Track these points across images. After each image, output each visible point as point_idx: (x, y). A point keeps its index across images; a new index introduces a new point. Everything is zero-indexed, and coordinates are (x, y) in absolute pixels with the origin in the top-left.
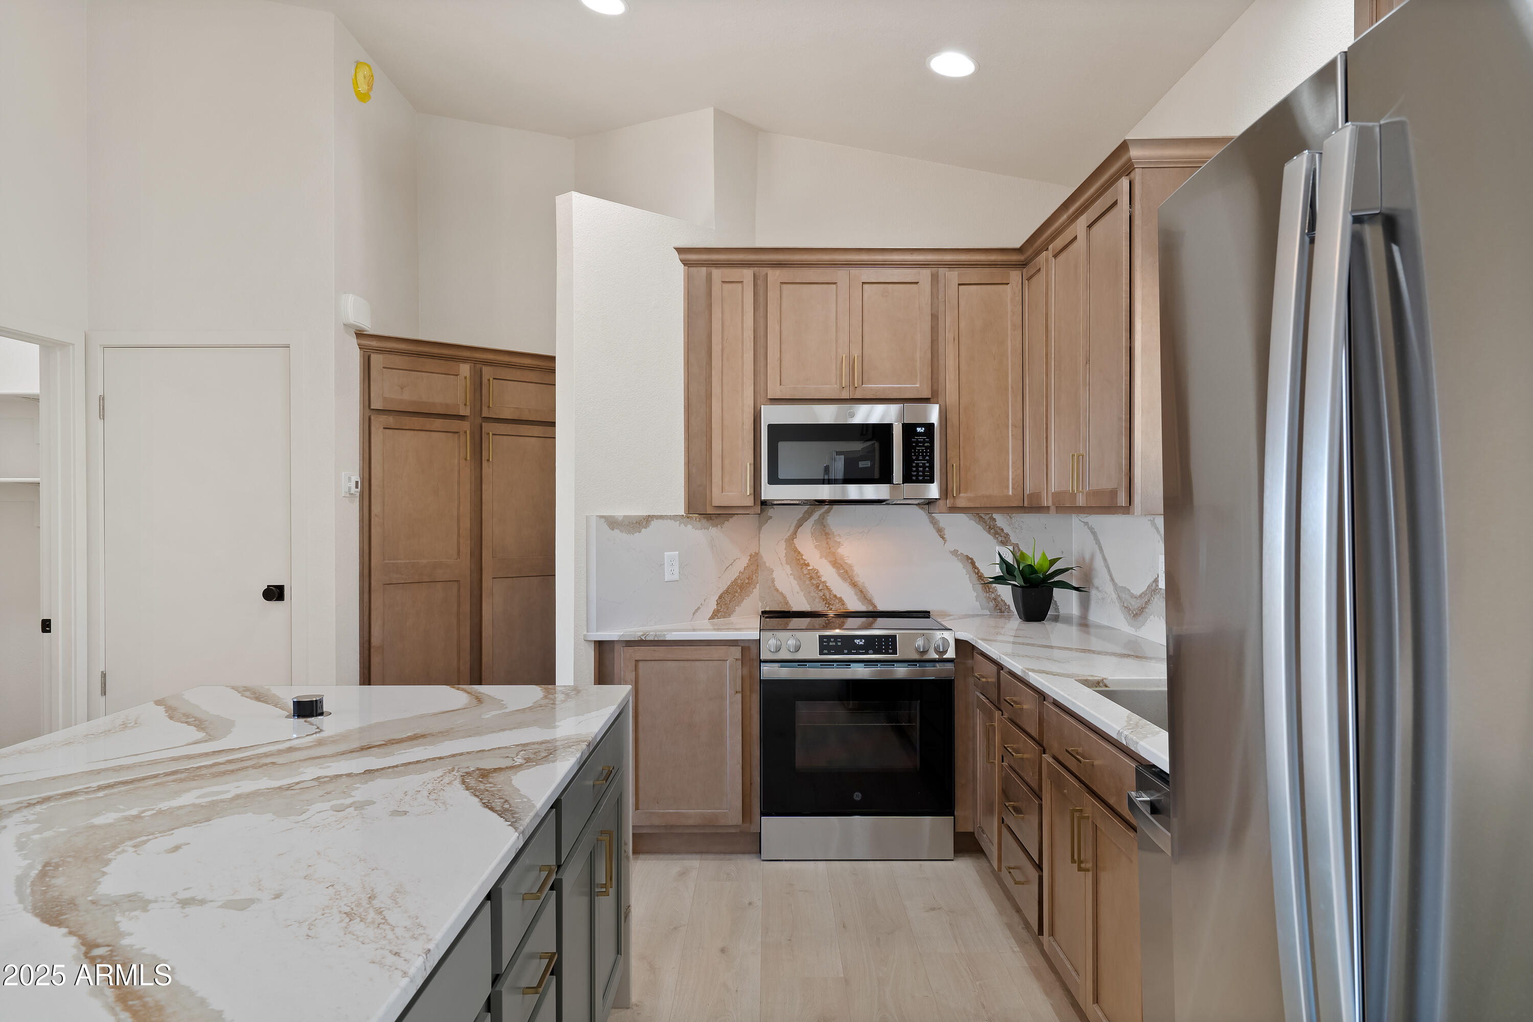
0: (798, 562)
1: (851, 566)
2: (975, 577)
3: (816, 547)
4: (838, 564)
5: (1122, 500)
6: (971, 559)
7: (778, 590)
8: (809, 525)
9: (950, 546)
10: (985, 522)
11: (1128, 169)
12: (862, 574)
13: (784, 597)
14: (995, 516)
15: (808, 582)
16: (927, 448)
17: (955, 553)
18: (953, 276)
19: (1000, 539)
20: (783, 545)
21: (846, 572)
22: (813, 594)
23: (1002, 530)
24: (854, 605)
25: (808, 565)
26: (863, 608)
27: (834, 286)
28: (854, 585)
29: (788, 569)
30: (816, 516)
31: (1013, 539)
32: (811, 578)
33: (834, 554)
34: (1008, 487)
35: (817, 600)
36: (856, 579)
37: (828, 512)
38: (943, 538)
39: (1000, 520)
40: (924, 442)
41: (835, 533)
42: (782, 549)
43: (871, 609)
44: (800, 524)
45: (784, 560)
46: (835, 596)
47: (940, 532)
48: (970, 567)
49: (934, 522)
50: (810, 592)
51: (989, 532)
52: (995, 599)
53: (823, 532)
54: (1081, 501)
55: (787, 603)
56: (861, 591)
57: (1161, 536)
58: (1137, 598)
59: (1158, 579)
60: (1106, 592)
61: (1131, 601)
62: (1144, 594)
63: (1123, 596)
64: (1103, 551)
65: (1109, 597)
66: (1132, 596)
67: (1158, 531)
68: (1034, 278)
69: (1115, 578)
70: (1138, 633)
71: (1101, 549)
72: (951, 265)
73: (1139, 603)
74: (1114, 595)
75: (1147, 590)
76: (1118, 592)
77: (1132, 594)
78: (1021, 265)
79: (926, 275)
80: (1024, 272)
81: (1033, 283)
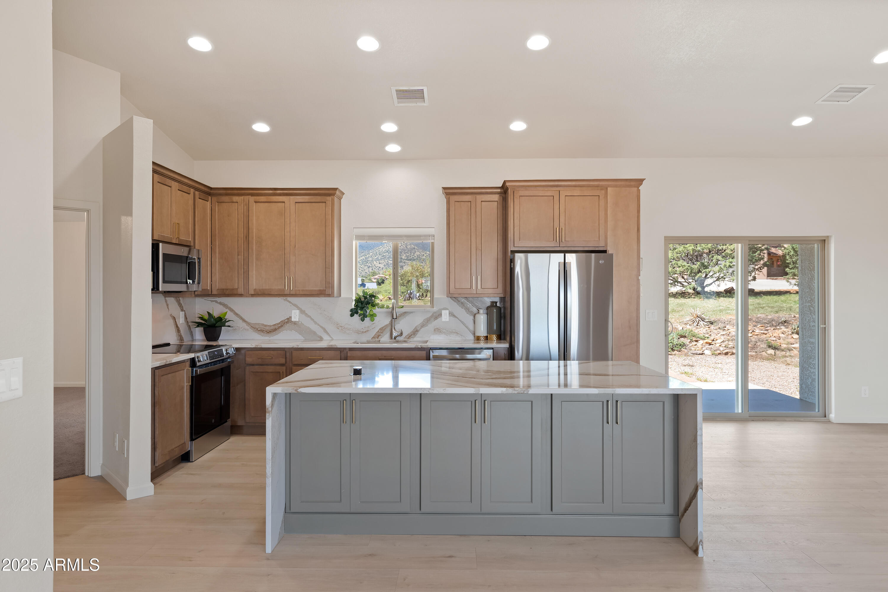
2: (176, 326)
6: (175, 318)
9: (170, 312)
10: (179, 303)
11: (334, 194)
14: (181, 300)
17: (171, 315)
18: (198, 194)
19: (181, 309)
23: (182, 304)
31: (185, 309)
34: (208, 286)
38: (168, 309)
47: (167, 305)
48: (175, 321)
51: (179, 306)
52: (181, 335)
54: (289, 292)
57: (293, 304)
58: (271, 326)
59: (290, 318)
60: (238, 327)
61: (265, 328)
62: (278, 324)
63: (257, 327)
64: (234, 311)
65: (241, 328)
66: (266, 326)
67: (290, 302)
68: (227, 204)
69: (246, 319)
70: (272, 338)
71: (232, 310)
72: (196, 189)
73: (272, 328)
74: (247, 327)
75: (280, 322)
76: (252, 326)
77: (265, 325)
78: (211, 195)
79: (192, 190)
80: (214, 198)
81: (224, 205)
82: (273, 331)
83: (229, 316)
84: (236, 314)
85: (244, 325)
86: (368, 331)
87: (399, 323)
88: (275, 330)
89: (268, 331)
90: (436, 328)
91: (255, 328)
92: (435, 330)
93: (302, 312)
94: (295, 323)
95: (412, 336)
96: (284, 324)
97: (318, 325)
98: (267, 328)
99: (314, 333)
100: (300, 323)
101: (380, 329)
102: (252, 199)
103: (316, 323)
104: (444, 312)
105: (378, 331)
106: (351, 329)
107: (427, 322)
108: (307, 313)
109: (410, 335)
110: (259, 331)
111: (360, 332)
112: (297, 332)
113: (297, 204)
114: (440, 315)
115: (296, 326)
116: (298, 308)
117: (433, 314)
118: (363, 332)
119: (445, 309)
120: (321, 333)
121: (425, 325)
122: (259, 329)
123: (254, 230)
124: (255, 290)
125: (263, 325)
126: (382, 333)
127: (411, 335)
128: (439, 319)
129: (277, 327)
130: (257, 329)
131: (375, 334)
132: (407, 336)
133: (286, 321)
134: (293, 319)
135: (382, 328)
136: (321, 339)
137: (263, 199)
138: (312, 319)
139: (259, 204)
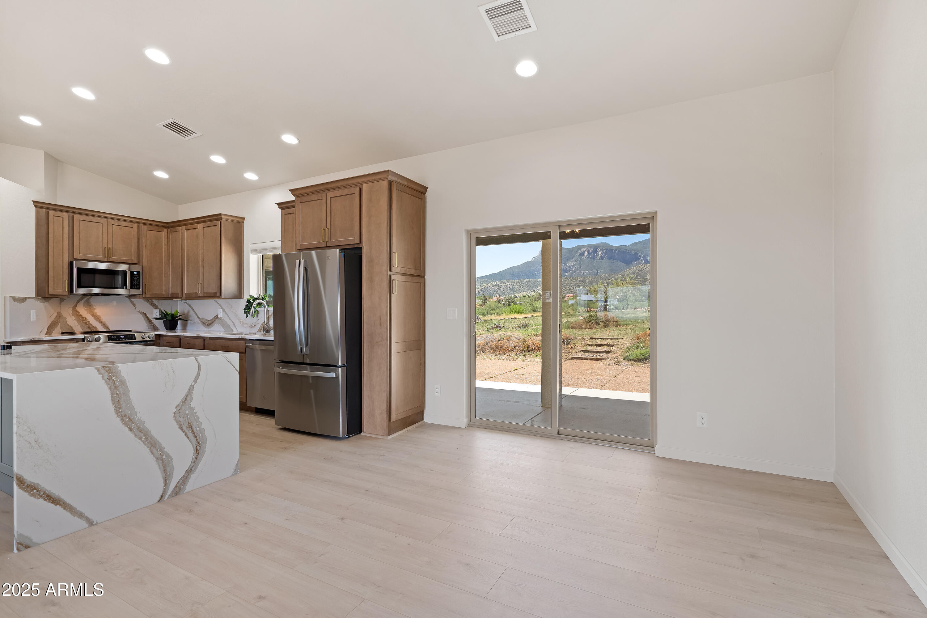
0: (78, 315)
1: (100, 316)
2: (146, 319)
3: (85, 310)
4: (94, 316)
5: (218, 294)
6: (145, 313)
7: (68, 325)
8: (82, 302)
9: (138, 309)
10: (150, 302)
11: (221, 219)
12: (104, 319)
13: (72, 327)
14: (153, 300)
15: (82, 322)
16: (138, 279)
17: (139, 311)
18: (145, 227)
19: (155, 307)
20: (71, 309)
21: (98, 318)
22: (84, 326)
23: (156, 304)
25: (82, 316)
26: (105, 330)
27: (101, 224)
28: (101, 322)
29: (73, 318)
30: (85, 299)
31: (159, 307)
32: (83, 320)
33: (93, 312)
34: (163, 291)
35: (86, 328)
36: (102, 320)
37: (90, 298)
38: (135, 307)
39: (155, 302)
40: (137, 277)
41: (93, 305)
42: (70, 311)
43: (108, 330)
44: (78, 302)
45: (71, 314)
46: (93, 326)
47: (134, 305)
48: (145, 316)
49: (132, 302)
50: (83, 325)
51: (151, 305)
52: (153, 326)
53: (88, 305)
54: (200, 295)
55: (72, 329)
56: (104, 324)
60: (195, 321)
61: (207, 322)
63: (203, 321)
66: (207, 320)
67: (218, 303)
69: (199, 316)
70: (210, 329)
71: (193, 309)
72: (144, 224)
73: (210, 322)
74: (199, 321)
75: (213, 318)
76: (201, 320)
78: (168, 227)
79: (135, 225)
80: (169, 229)
81: (174, 234)
82: (211, 325)
83: (192, 313)
84: (195, 312)
85: (197, 320)
86: (255, 325)
89: (207, 325)
91: (202, 323)
93: (224, 310)
94: (220, 319)
96: (215, 319)
97: (231, 320)
99: (229, 326)
100: (222, 318)
102: (184, 227)
105: (261, 326)
106: (247, 324)
108: (226, 311)
110: (204, 325)
111: (251, 326)
112: (221, 326)
113: (204, 229)
115: (220, 321)
116: (222, 308)
118: (253, 326)
120: (232, 326)
122: (204, 323)
123: (186, 250)
129: (212, 321)
131: (259, 328)
133: (216, 317)
134: (219, 316)
136: (232, 330)
137: (189, 227)
138: (228, 316)
139: (188, 231)
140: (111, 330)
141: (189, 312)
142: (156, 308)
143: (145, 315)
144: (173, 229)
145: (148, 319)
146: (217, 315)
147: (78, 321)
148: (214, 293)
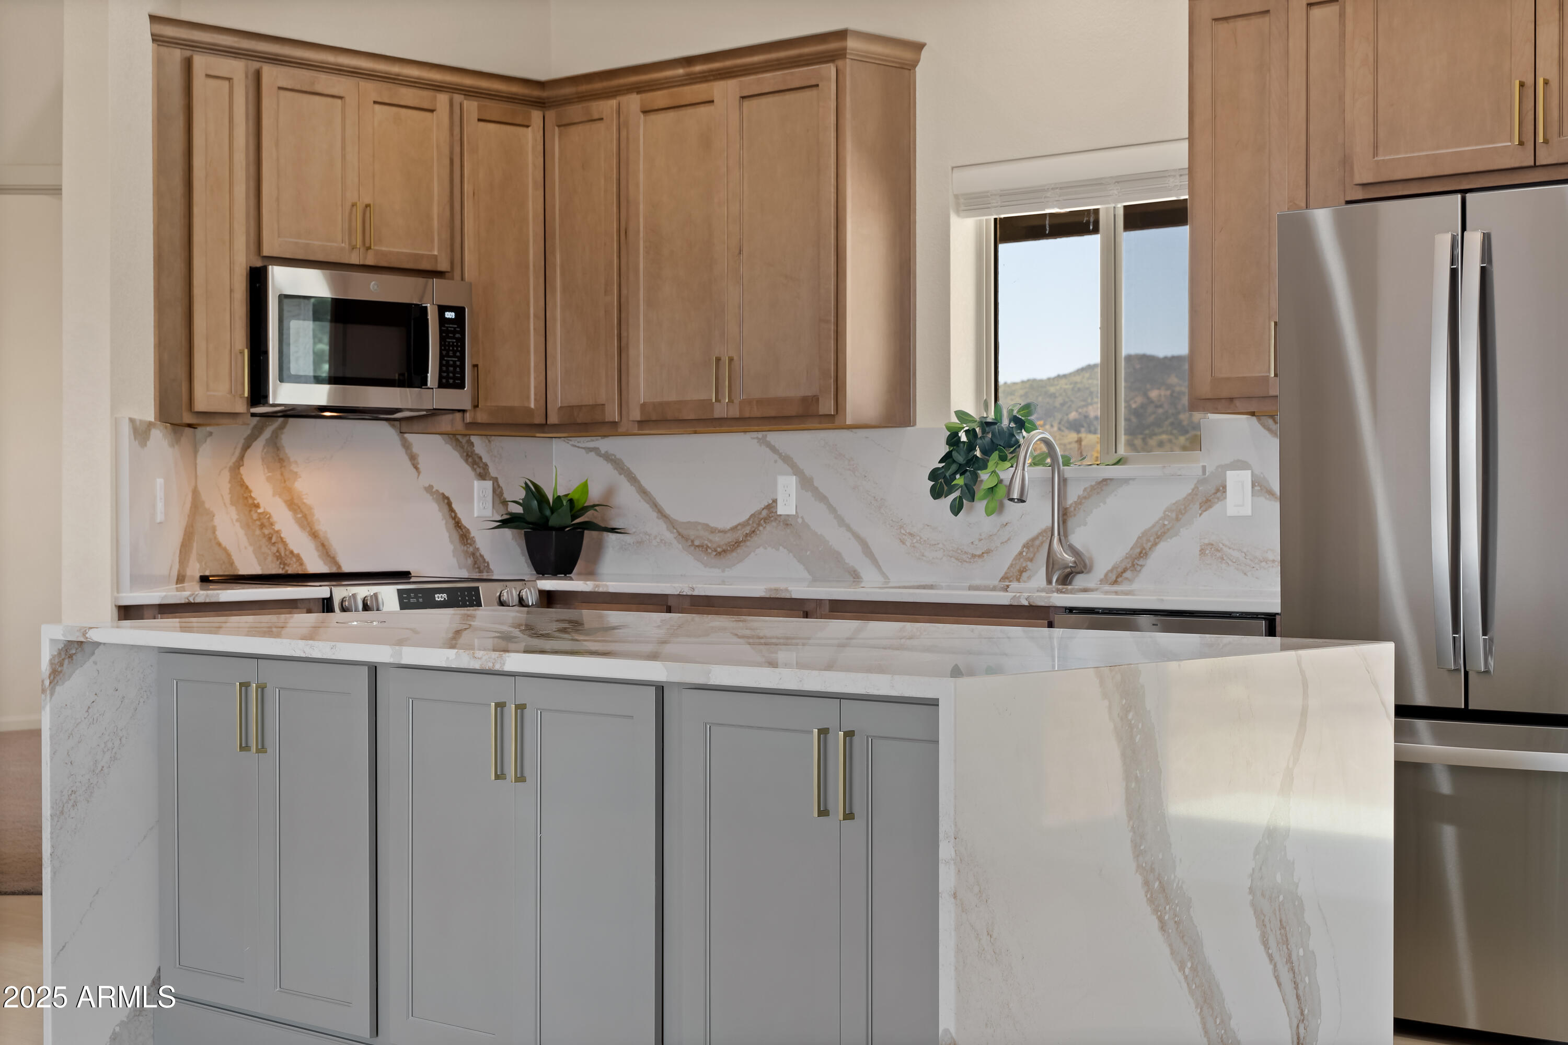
0: (246, 502)
1: (310, 507)
2: (452, 522)
3: (269, 479)
4: (295, 505)
6: (448, 498)
7: (219, 544)
8: (259, 446)
9: (425, 480)
10: (462, 447)
11: (841, 54)
12: (325, 521)
13: (229, 555)
14: (473, 439)
15: (258, 532)
16: (457, 339)
17: (429, 489)
18: (471, 107)
19: (478, 470)
20: (226, 475)
21: (305, 516)
22: (265, 549)
23: (480, 458)
24: (316, 566)
25: (257, 506)
26: (325, 569)
27: (339, 101)
28: (314, 535)
29: (233, 512)
30: (267, 433)
31: (493, 472)
32: (262, 526)
33: (289, 490)
34: (528, 398)
35: (270, 558)
36: (317, 527)
37: (282, 427)
38: (416, 468)
39: (479, 445)
40: (454, 332)
41: (292, 459)
42: (224, 481)
43: (334, 570)
44: (247, 447)
45: (227, 498)
46: (292, 552)
47: (413, 458)
48: (446, 508)
49: (407, 446)
50: (260, 547)
51: (466, 461)
52: (473, 554)
53: (277, 457)
55: (232, 564)
56: (323, 545)
57: (780, 455)
58: (724, 532)
59: (774, 504)
60: (646, 533)
61: (711, 537)
62: (743, 525)
63: (694, 533)
64: (639, 482)
65: (655, 537)
66: (713, 531)
67: (774, 449)
68: (580, 127)
69: (668, 510)
70: (728, 573)
71: (633, 479)
72: (470, 92)
73: (730, 537)
74: (669, 536)
75: (749, 519)
76: (680, 530)
77: (712, 528)
78: (541, 104)
79: (443, 99)
80: (551, 115)
81: (576, 133)
82: (732, 551)
83: (626, 496)
84: (644, 493)
85: (658, 528)
86: (988, 552)
87: (1085, 524)
88: (737, 544)
89: (719, 550)
90: (1206, 541)
91: (687, 540)
92: (1202, 551)
93: (806, 483)
94: (787, 522)
95: (1128, 574)
96: (759, 525)
97: (849, 529)
98: (717, 539)
99: (837, 557)
100: (800, 521)
101: (1027, 546)
102: (633, 102)
103: (841, 522)
104: (1233, 478)
105: (1021, 553)
106: (941, 546)
107: (1178, 519)
108: (817, 488)
109: (1120, 570)
110: (697, 549)
111: (964, 557)
112: (791, 554)
113: (746, 103)
114: (1221, 490)
115: (789, 531)
116: (797, 471)
117: (1196, 488)
118: (974, 556)
119: (1240, 465)
120: (852, 555)
121: (1168, 530)
122: (697, 543)
123: (641, 207)
124: (643, 406)
125: (706, 526)
126: (1031, 560)
127: (1125, 570)
128: (1217, 508)
129: (739, 535)
130: (692, 541)
131: (1012, 565)
132: (1110, 575)
133: (764, 513)
134: (781, 510)
135: (1034, 539)
136: (855, 577)
137: (660, 98)
138: (832, 509)
139: (653, 117)
140: (347, 568)
141: (610, 492)
142: (483, 475)
143: (447, 502)
144: (575, 111)
145: (458, 524)
146: (771, 507)
147: (247, 526)
148: (804, 400)
